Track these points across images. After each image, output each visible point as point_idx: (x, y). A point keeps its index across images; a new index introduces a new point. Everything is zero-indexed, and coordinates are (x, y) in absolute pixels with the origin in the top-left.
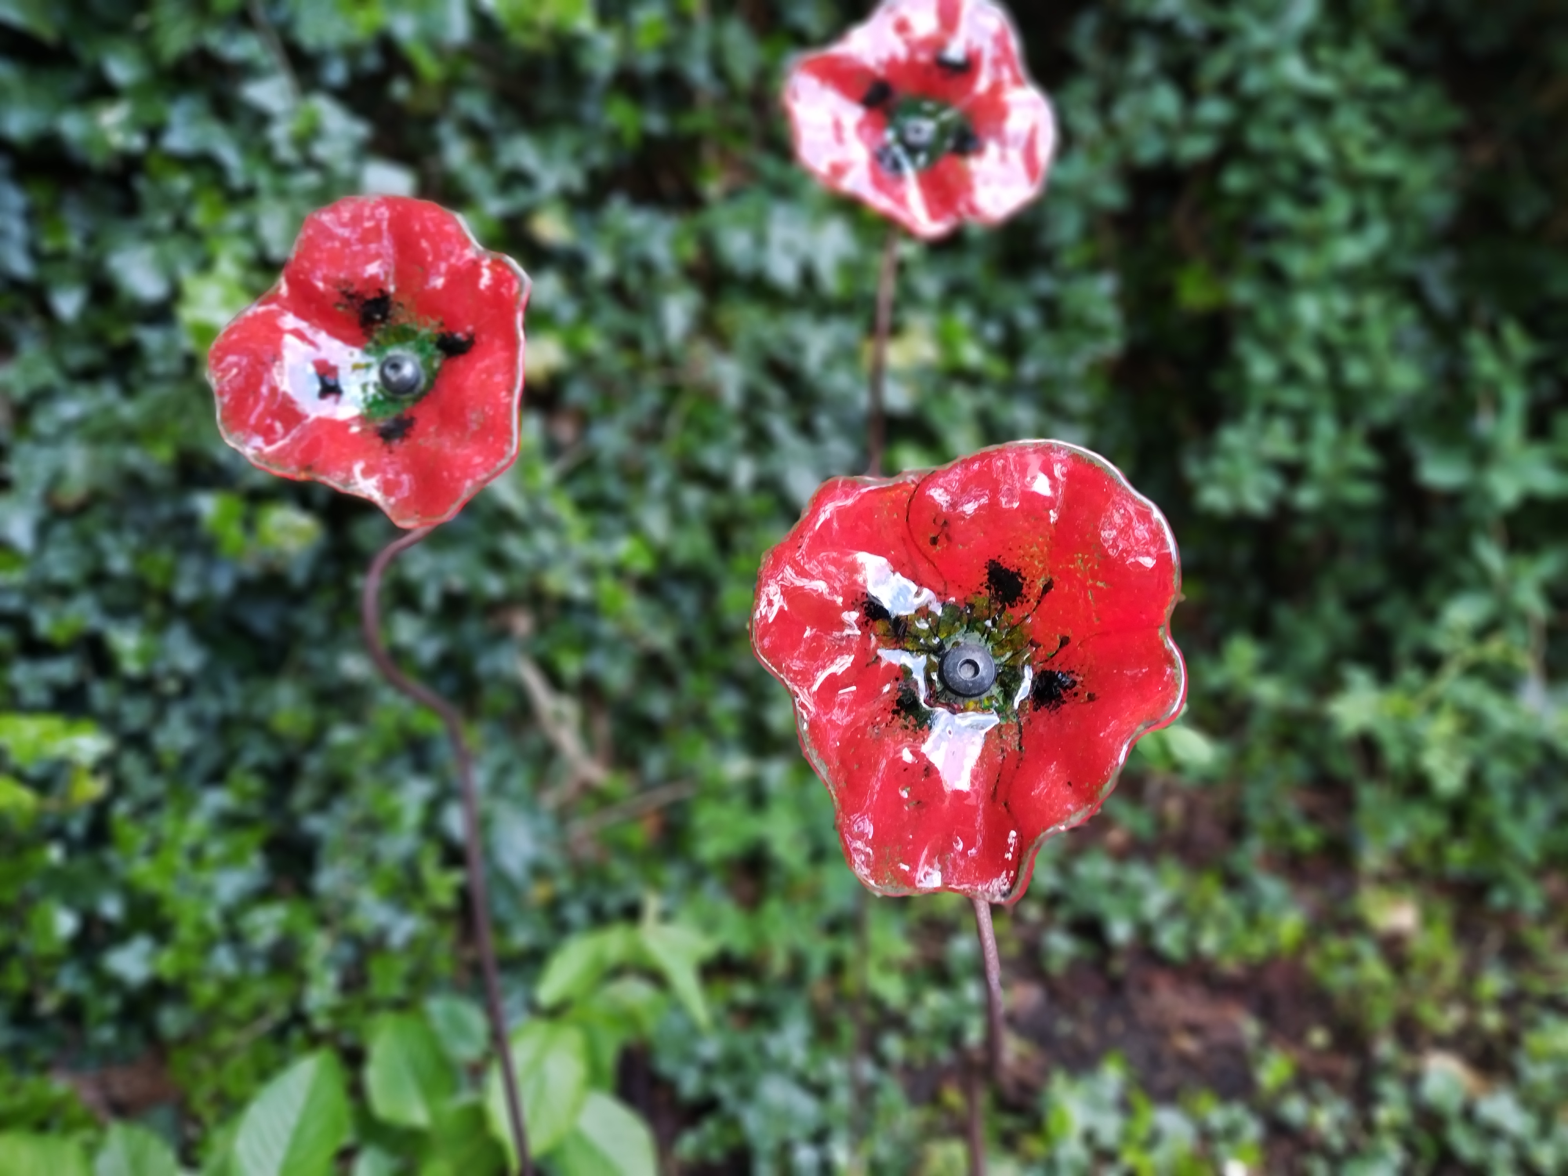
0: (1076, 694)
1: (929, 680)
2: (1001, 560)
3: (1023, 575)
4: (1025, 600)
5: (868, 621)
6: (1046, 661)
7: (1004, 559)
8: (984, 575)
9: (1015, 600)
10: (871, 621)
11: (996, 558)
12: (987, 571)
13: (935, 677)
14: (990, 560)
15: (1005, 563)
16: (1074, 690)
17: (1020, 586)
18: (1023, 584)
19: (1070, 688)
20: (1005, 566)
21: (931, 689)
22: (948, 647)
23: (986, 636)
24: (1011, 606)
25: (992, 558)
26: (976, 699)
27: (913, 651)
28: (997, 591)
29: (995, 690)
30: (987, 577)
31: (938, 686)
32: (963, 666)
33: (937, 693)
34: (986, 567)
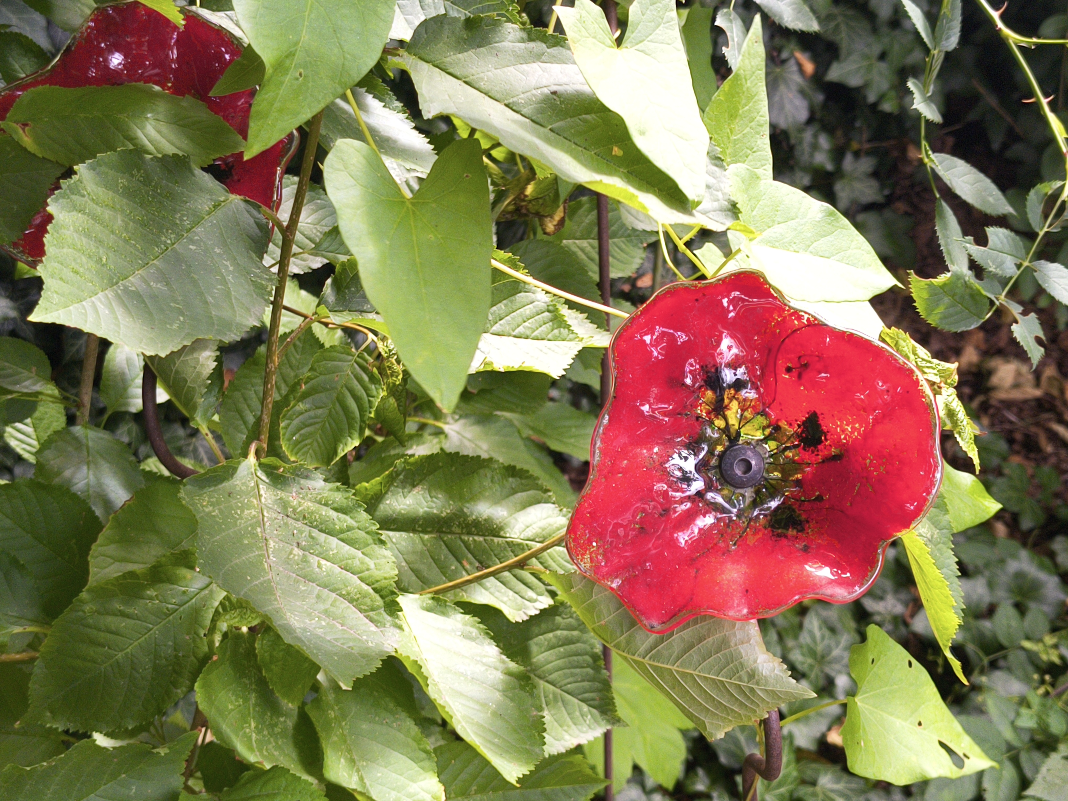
2: (821, 417)
3: (828, 437)
4: (816, 453)
7: (824, 418)
8: (804, 417)
9: (809, 446)
11: (818, 412)
12: (807, 416)
13: (717, 452)
14: (814, 411)
15: (823, 420)
17: (820, 442)
18: (822, 442)
20: (821, 422)
24: (804, 449)
26: (732, 489)
28: (803, 432)
29: (750, 494)
30: (804, 419)
31: (714, 462)
34: (808, 413)
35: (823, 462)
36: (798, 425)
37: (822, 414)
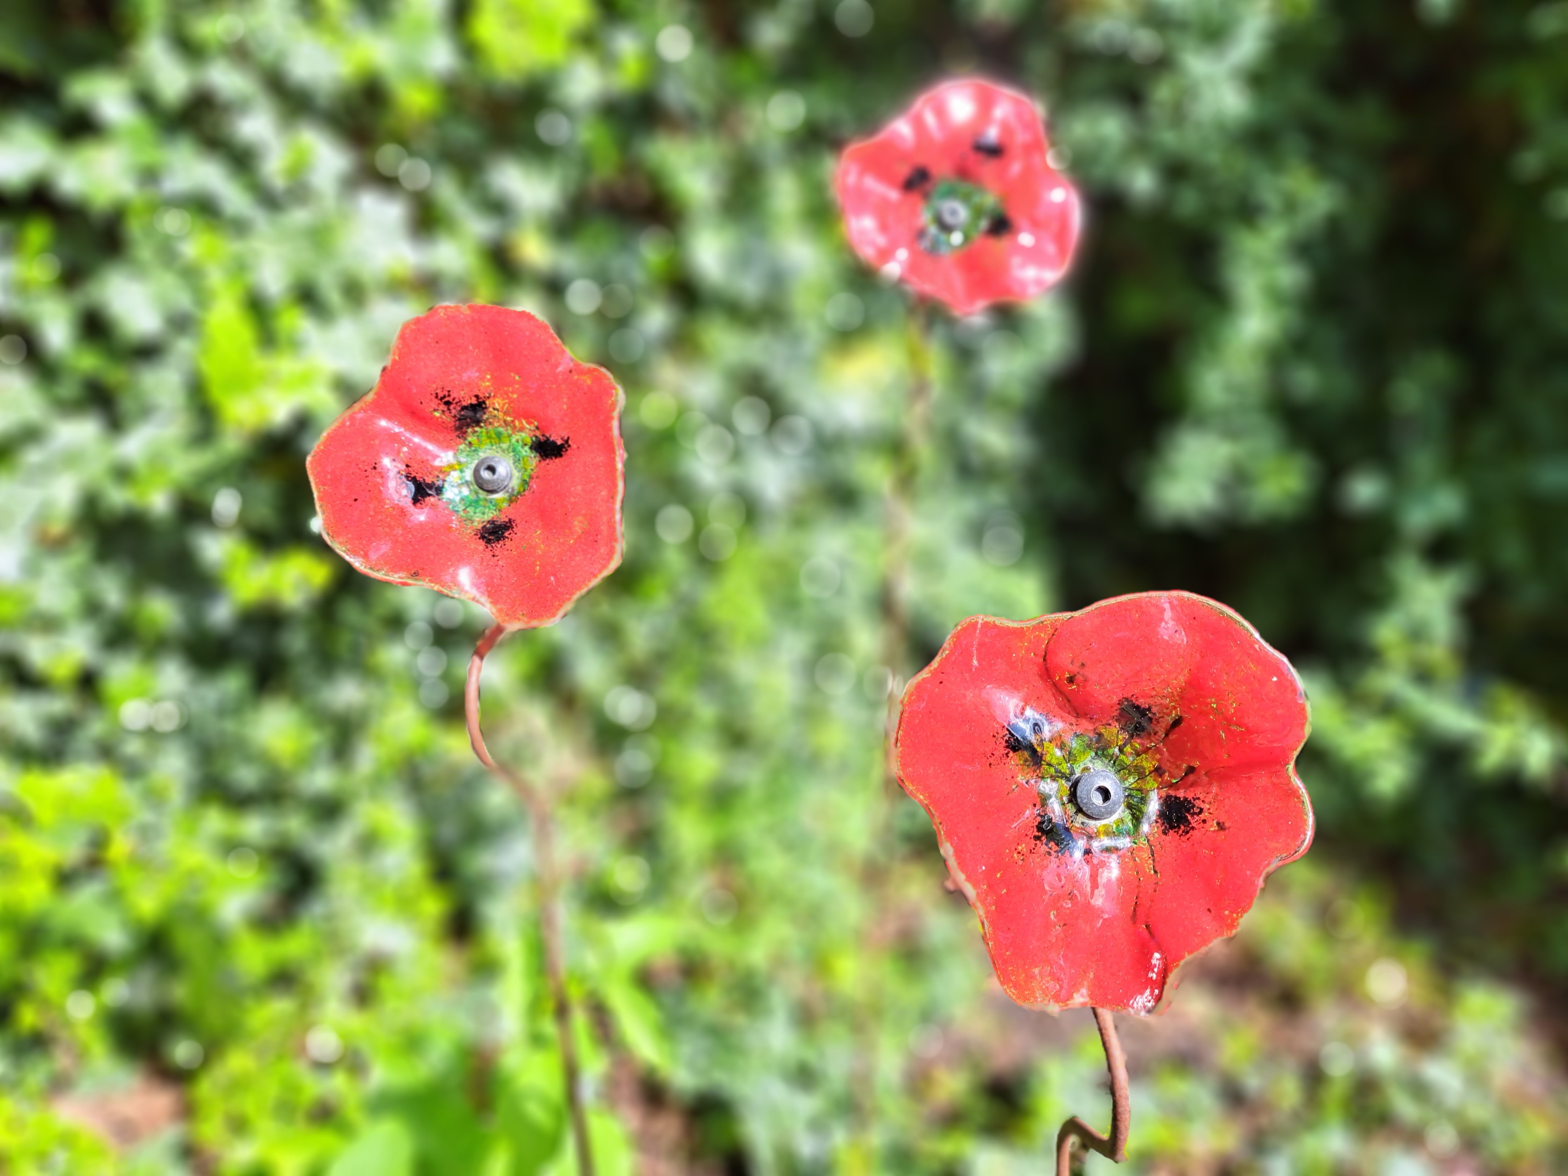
0: (1204, 821)
2: (1133, 698)
3: (1154, 711)
4: (1154, 732)
5: (1008, 752)
6: (1172, 788)
7: (1137, 697)
8: (1117, 709)
9: (1143, 730)
10: (1011, 752)
12: (1119, 707)
14: (1123, 698)
15: (1137, 700)
16: (1202, 816)
17: (1150, 720)
19: (1198, 814)
20: (1137, 703)
22: (1078, 772)
23: (1113, 762)
24: (1138, 736)
25: (1125, 696)
27: (1048, 778)
28: (1126, 723)
29: (1125, 813)
32: (1095, 793)
33: (1072, 817)
34: (1118, 704)
35: (1167, 735)
36: (1117, 720)
37: (1133, 696)
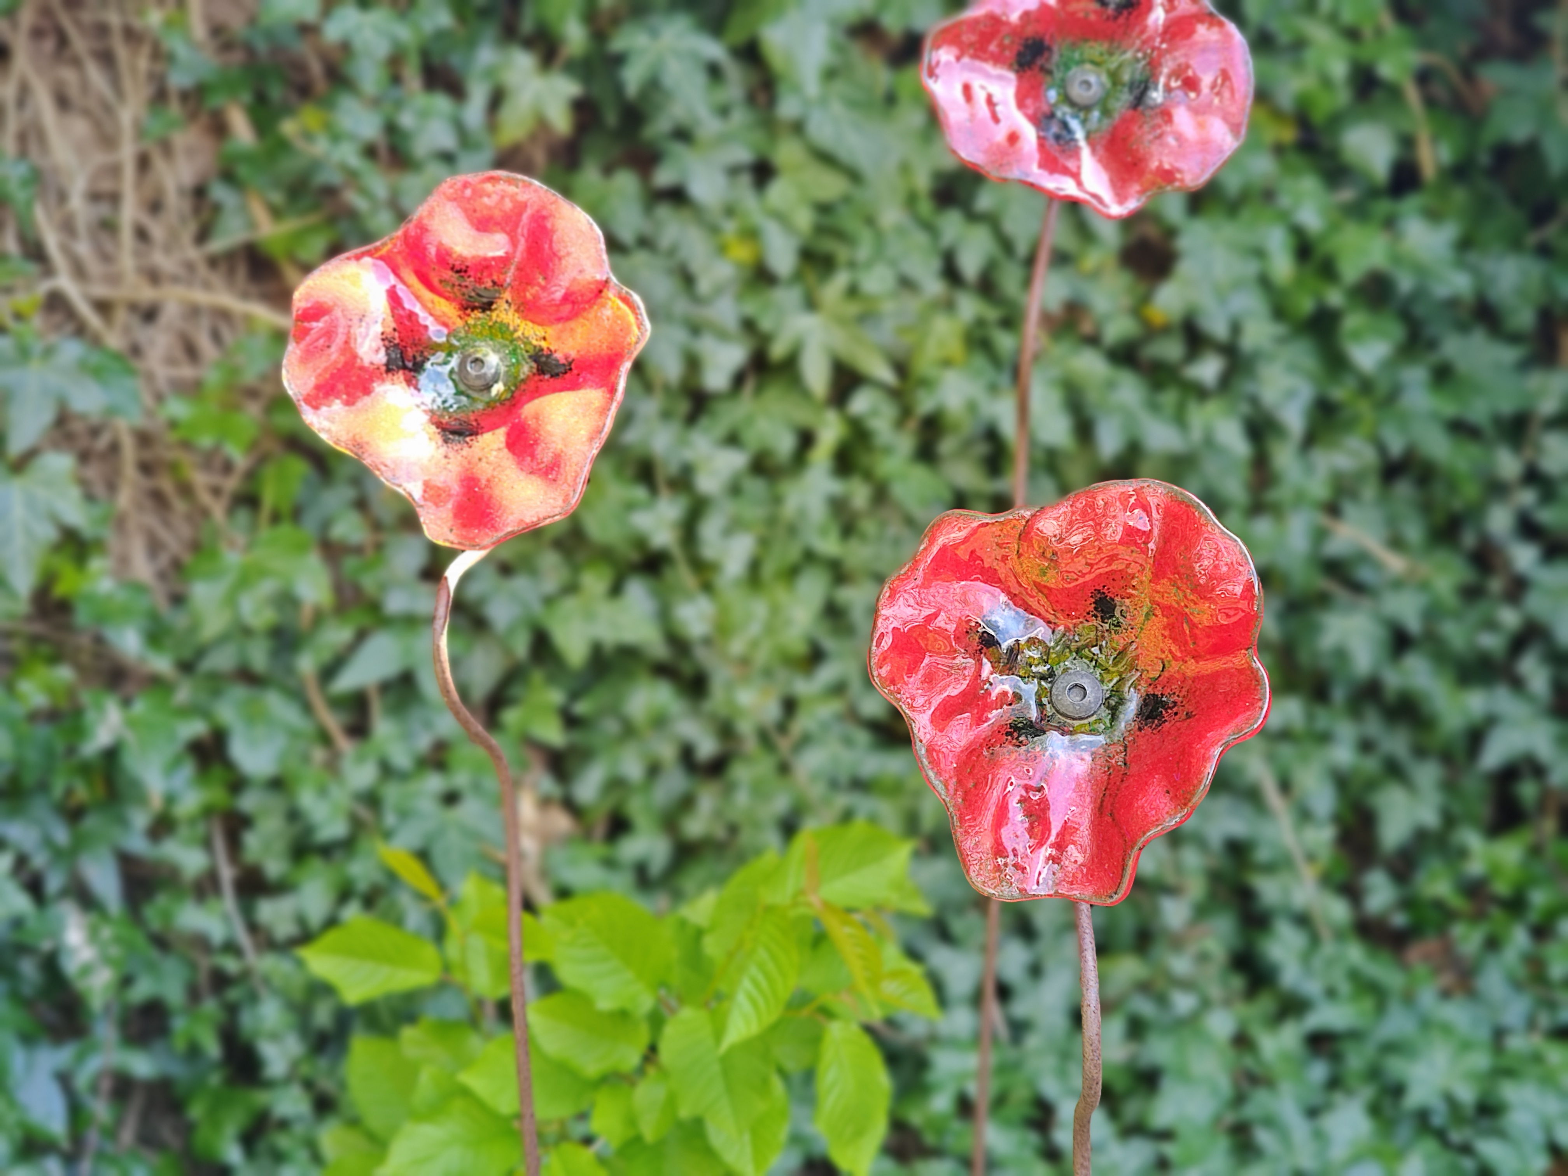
0: (1176, 714)
1: (1040, 705)
5: (982, 648)
6: (1150, 685)
7: (1109, 589)
8: (1091, 604)
10: (985, 648)
11: (1101, 588)
12: (1093, 600)
13: (1045, 700)
15: (1109, 592)
16: (1175, 710)
19: (1171, 708)
20: (1109, 596)
21: (1042, 713)
22: (1058, 672)
23: (1094, 662)
24: (1117, 634)
25: (1097, 588)
26: (1085, 722)
27: (1025, 677)
29: (1105, 713)
30: (1093, 606)
31: (1049, 711)
32: (1072, 691)
33: (1048, 717)
34: (1092, 597)
